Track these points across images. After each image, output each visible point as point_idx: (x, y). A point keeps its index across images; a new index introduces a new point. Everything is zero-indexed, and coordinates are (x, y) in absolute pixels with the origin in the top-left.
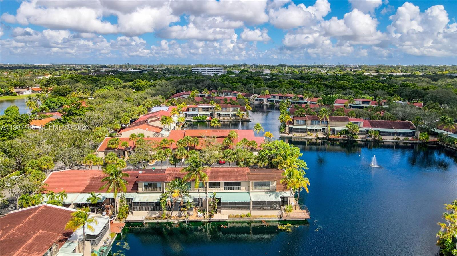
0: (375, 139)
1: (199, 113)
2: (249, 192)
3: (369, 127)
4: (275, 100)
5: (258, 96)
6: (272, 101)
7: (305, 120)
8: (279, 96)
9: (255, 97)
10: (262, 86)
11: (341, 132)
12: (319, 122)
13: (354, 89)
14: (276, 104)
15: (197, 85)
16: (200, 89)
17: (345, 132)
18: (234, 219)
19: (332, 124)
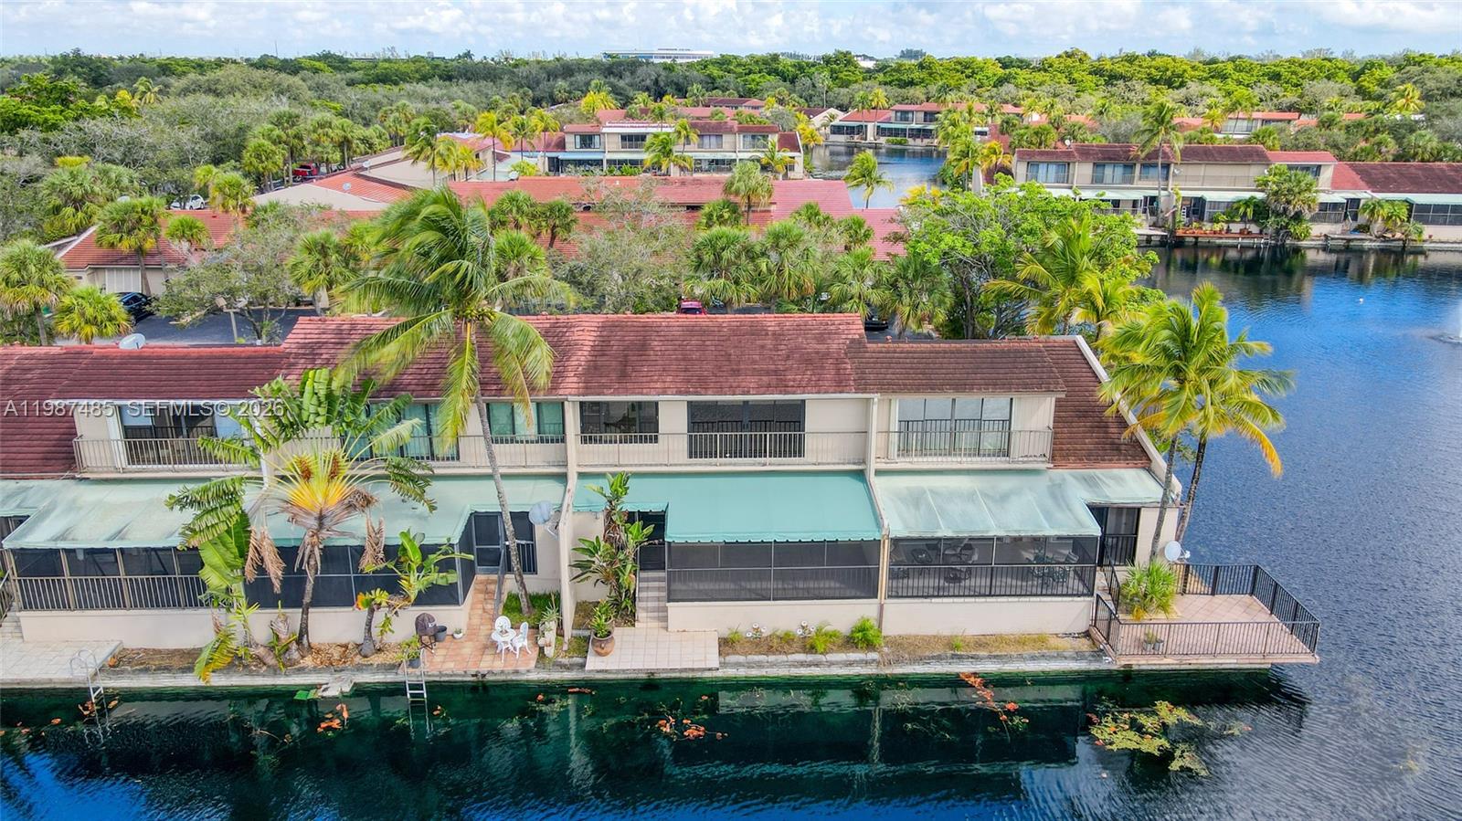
0: (1386, 240)
1: (608, 156)
2: (860, 475)
3: (1356, 187)
4: (908, 127)
5: (841, 115)
6: (895, 132)
7: (1066, 160)
8: (926, 113)
9: (833, 117)
10: (856, 82)
11: (1232, 211)
12: (1129, 167)
13: (1217, 82)
14: (911, 141)
15: (612, 79)
16: (621, 94)
17: (1250, 212)
18: (760, 665)
19: (1186, 179)
